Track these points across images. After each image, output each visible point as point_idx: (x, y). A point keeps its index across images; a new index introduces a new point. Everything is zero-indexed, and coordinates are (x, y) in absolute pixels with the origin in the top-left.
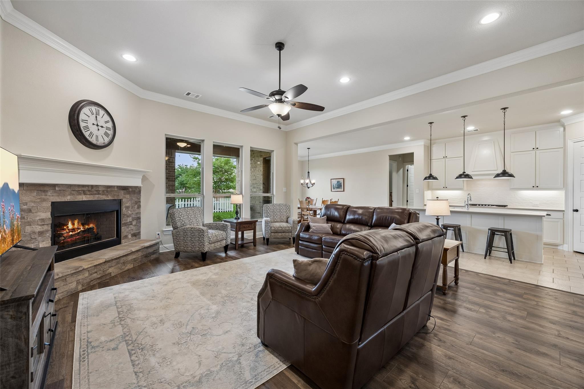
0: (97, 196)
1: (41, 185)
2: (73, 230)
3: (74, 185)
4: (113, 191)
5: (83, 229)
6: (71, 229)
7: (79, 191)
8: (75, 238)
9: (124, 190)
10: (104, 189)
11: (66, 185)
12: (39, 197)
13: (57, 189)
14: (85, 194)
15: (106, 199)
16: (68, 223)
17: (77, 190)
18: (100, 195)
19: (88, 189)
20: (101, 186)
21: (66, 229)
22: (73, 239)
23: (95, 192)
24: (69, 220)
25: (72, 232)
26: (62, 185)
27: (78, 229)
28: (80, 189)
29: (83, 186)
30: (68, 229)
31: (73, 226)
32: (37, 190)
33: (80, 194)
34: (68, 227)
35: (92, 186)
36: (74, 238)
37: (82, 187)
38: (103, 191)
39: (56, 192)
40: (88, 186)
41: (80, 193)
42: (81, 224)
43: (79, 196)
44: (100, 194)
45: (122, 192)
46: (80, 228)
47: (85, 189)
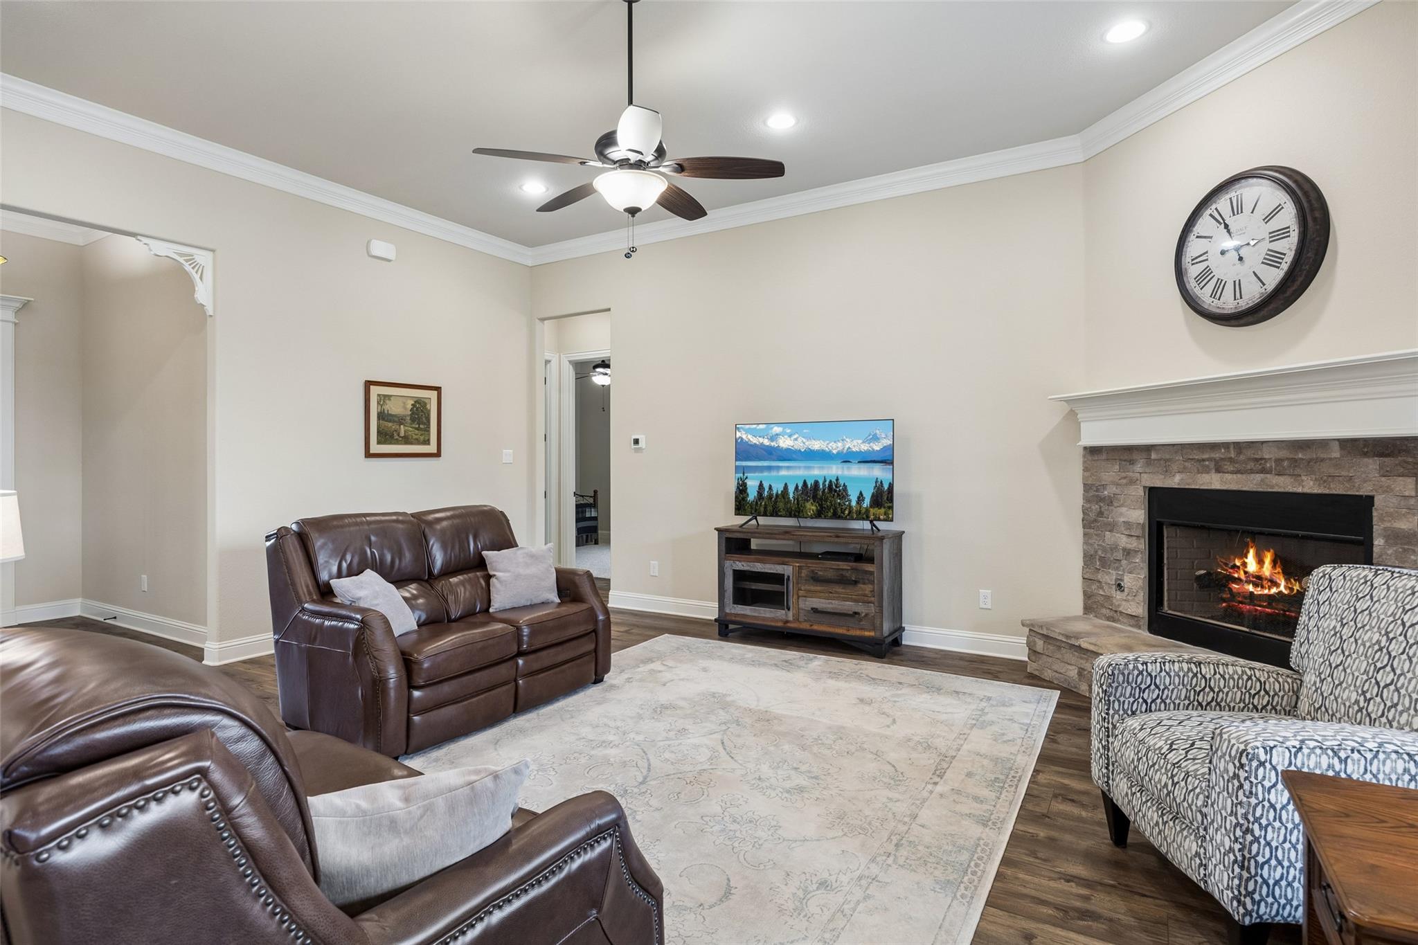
0: (1259, 477)
1: (1125, 449)
2: (1258, 580)
3: (1187, 446)
4: (1322, 460)
5: (1286, 587)
6: (1254, 576)
7: (1204, 460)
8: (1261, 612)
9: (1381, 455)
10: (1283, 454)
11: (1174, 445)
12: (1124, 475)
13: (1153, 456)
14: (1218, 470)
15: (1290, 489)
16: (1248, 552)
17: (1198, 460)
18: (1268, 476)
19: (1229, 456)
20: (1270, 444)
21: (1238, 567)
22: (1256, 610)
23: (1251, 465)
24: (1251, 544)
25: (1256, 585)
26: (1166, 447)
27: (1274, 583)
28: (1206, 456)
29: (1214, 446)
30: (1246, 573)
31: (1259, 566)
32: (1120, 460)
33: (1206, 470)
34: (1246, 563)
35: (1239, 446)
36: (1259, 608)
37: (1211, 449)
38: (1279, 461)
39: (1149, 462)
40: (1226, 445)
41: (1204, 466)
42: (1281, 571)
43: (1204, 475)
44: (1269, 472)
45: (1371, 465)
46: (1278, 581)
47: (1217, 455)
